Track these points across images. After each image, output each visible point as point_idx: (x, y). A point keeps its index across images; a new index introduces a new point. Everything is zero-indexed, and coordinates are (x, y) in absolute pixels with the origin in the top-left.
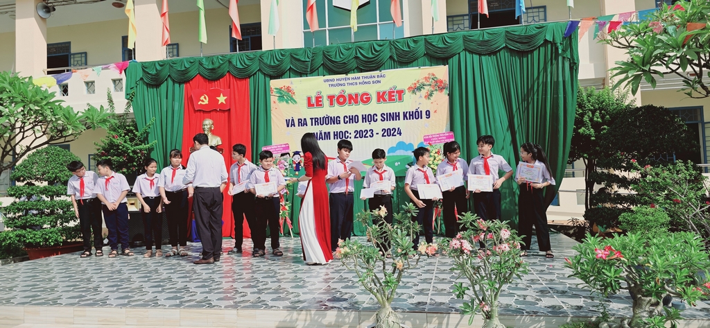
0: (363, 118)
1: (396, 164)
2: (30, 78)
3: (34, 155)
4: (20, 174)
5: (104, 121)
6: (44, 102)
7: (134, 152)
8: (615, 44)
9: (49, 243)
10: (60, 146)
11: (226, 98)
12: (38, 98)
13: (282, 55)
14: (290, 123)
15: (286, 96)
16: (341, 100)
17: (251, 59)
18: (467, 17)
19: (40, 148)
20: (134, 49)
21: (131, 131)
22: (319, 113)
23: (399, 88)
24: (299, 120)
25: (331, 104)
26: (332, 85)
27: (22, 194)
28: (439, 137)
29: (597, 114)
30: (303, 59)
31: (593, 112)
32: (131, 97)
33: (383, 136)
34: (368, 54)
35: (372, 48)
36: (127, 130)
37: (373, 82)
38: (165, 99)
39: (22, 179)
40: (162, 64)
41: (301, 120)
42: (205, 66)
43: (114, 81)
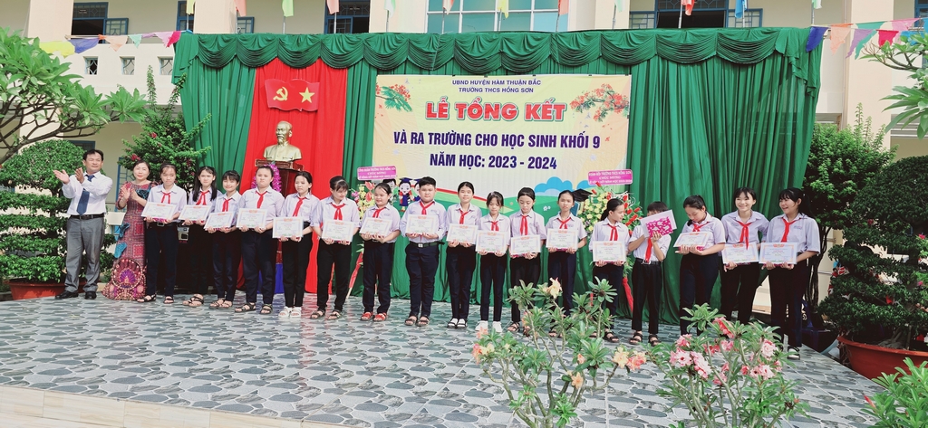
0: (503, 140)
1: (545, 208)
2: (36, 40)
3: (31, 149)
4: (8, 175)
5: (139, 111)
6: (52, 76)
7: (177, 158)
8: (889, 62)
9: (42, 277)
10: (71, 142)
11: (312, 94)
12: (44, 69)
13: (398, 41)
14: (400, 138)
15: (398, 98)
16: (475, 111)
17: (352, 43)
18: (652, 16)
19: (42, 141)
20: (192, 15)
21: (176, 129)
22: (442, 127)
23: (558, 102)
24: (413, 134)
25: (461, 116)
26: (464, 89)
27: (8, 204)
28: (611, 176)
29: (839, 162)
30: (426, 50)
31: (834, 159)
32: (180, 83)
33: (530, 167)
34: (519, 49)
35: (525, 42)
36: (171, 128)
37: (523, 90)
38: (227, 90)
39: (10, 182)
40: (227, 39)
41: (416, 134)
42: (287, 47)
43: (162, 60)
